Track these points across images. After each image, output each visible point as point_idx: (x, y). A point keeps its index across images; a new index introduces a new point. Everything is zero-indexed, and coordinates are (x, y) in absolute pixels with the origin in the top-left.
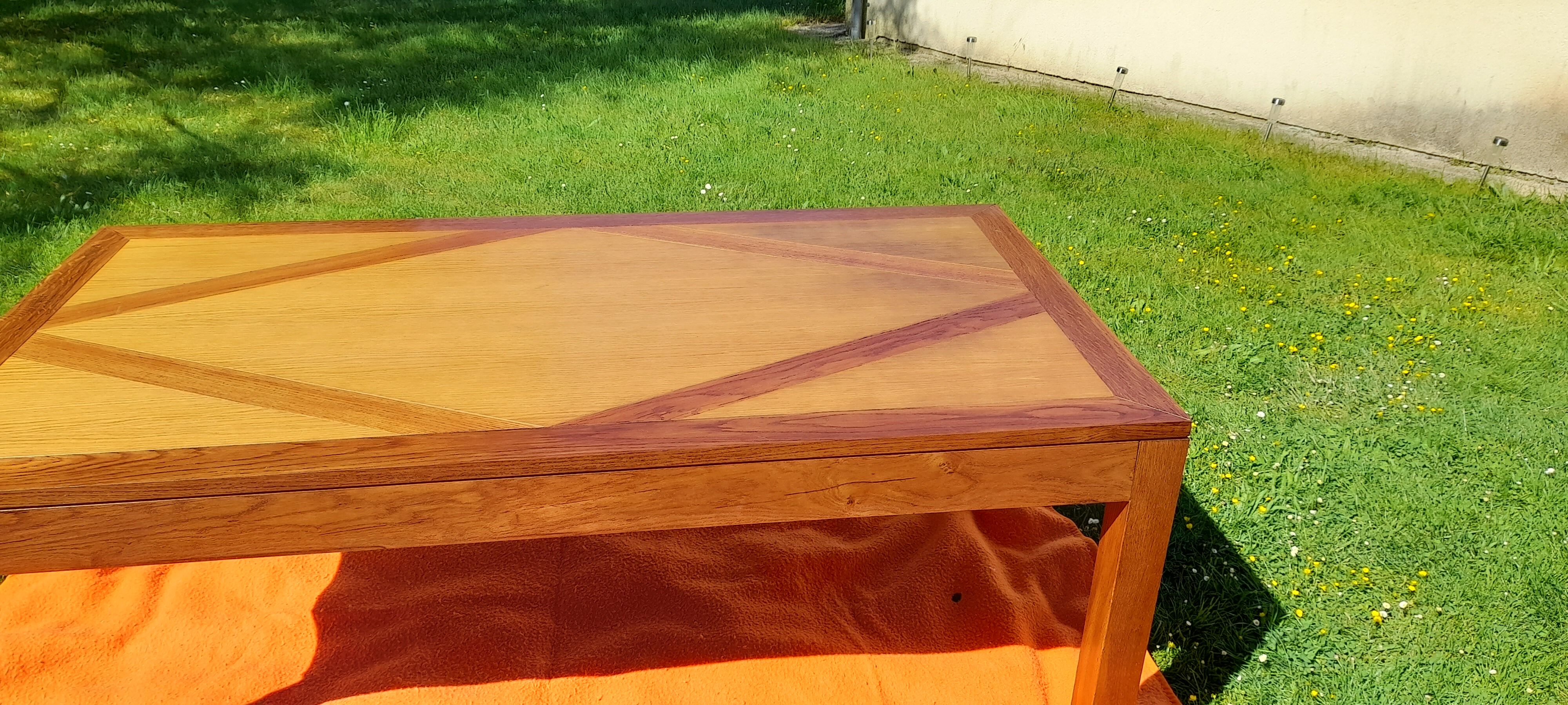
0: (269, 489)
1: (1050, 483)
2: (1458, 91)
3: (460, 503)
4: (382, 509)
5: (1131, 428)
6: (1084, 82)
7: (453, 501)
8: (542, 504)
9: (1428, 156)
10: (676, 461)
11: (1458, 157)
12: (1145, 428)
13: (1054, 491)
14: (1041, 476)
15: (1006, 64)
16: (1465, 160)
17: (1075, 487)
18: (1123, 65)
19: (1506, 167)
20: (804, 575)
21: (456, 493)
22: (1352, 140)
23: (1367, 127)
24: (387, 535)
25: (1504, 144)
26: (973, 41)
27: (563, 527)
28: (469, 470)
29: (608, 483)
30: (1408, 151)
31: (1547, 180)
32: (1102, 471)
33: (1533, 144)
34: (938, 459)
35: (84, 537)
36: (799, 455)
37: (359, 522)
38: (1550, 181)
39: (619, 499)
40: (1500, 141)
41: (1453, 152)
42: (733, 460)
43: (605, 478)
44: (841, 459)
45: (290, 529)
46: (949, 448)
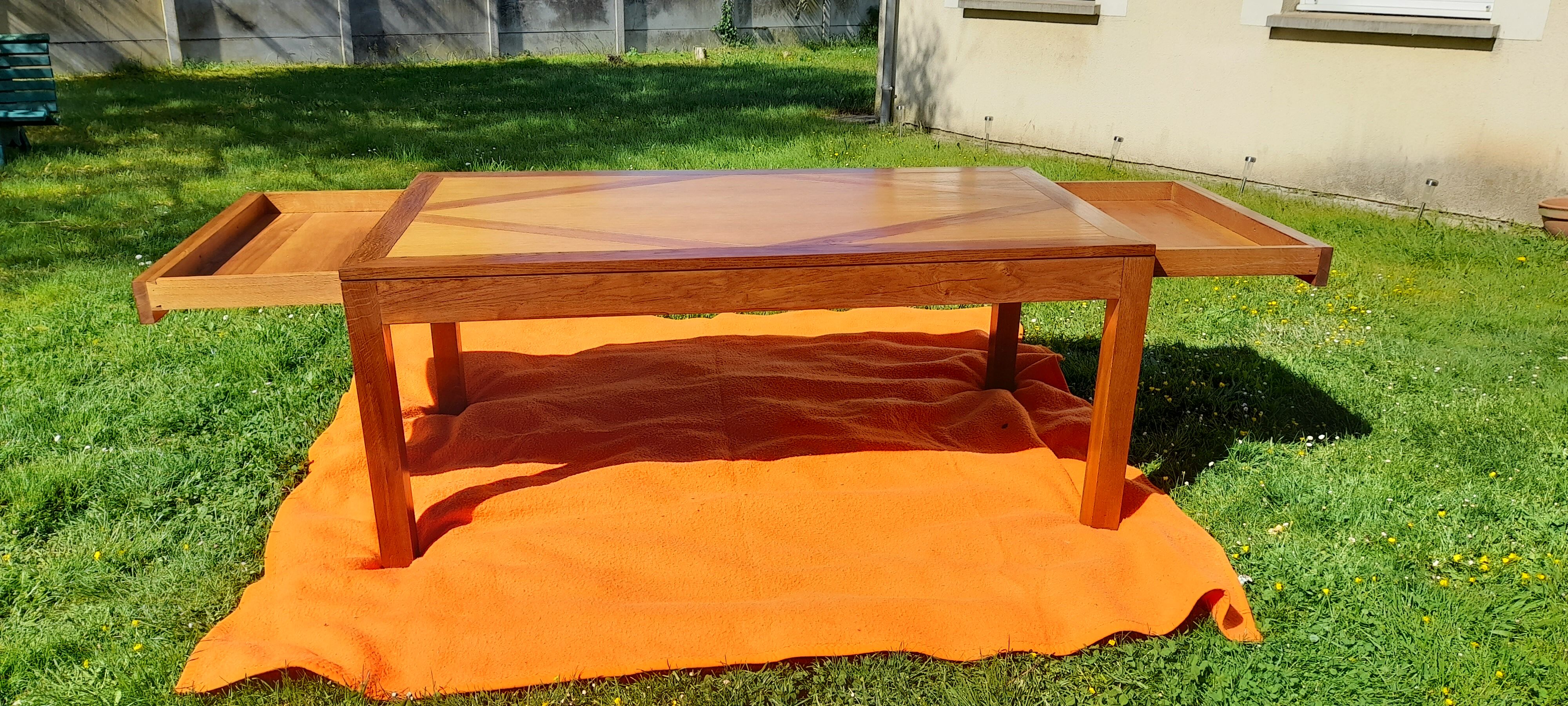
0: (607, 271)
1: (1070, 284)
2: (1401, 149)
3: (715, 285)
4: (669, 287)
5: (1119, 248)
6: (1087, 155)
7: (710, 283)
8: (762, 288)
9: (1379, 204)
10: (843, 262)
11: (1403, 204)
12: (1127, 248)
13: (1072, 290)
14: (1064, 279)
15: (1018, 142)
16: (1410, 206)
17: (1085, 287)
18: (1119, 135)
19: (1444, 210)
20: (896, 416)
21: (713, 278)
22: (1315, 194)
23: (1328, 182)
24: (670, 305)
25: (1434, 184)
26: (990, 119)
27: (773, 304)
28: (723, 263)
29: (802, 275)
30: (1363, 201)
31: (1477, 219)
32: (1101, 278)
33: (1464, 190)
34: (1000, 266)
35: (497, 299)
36: (917, 260)
37: (655, 295)
38: (1480, 220)
39: (809, 286)
40: (1431, 182)
41: (1399, 200)
42: (877, 262)
43: (799, 271)
44: (942, 264)
45: (616, 298)
46: (1009, 258)
